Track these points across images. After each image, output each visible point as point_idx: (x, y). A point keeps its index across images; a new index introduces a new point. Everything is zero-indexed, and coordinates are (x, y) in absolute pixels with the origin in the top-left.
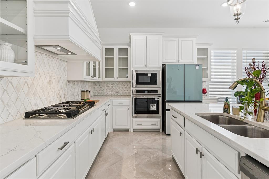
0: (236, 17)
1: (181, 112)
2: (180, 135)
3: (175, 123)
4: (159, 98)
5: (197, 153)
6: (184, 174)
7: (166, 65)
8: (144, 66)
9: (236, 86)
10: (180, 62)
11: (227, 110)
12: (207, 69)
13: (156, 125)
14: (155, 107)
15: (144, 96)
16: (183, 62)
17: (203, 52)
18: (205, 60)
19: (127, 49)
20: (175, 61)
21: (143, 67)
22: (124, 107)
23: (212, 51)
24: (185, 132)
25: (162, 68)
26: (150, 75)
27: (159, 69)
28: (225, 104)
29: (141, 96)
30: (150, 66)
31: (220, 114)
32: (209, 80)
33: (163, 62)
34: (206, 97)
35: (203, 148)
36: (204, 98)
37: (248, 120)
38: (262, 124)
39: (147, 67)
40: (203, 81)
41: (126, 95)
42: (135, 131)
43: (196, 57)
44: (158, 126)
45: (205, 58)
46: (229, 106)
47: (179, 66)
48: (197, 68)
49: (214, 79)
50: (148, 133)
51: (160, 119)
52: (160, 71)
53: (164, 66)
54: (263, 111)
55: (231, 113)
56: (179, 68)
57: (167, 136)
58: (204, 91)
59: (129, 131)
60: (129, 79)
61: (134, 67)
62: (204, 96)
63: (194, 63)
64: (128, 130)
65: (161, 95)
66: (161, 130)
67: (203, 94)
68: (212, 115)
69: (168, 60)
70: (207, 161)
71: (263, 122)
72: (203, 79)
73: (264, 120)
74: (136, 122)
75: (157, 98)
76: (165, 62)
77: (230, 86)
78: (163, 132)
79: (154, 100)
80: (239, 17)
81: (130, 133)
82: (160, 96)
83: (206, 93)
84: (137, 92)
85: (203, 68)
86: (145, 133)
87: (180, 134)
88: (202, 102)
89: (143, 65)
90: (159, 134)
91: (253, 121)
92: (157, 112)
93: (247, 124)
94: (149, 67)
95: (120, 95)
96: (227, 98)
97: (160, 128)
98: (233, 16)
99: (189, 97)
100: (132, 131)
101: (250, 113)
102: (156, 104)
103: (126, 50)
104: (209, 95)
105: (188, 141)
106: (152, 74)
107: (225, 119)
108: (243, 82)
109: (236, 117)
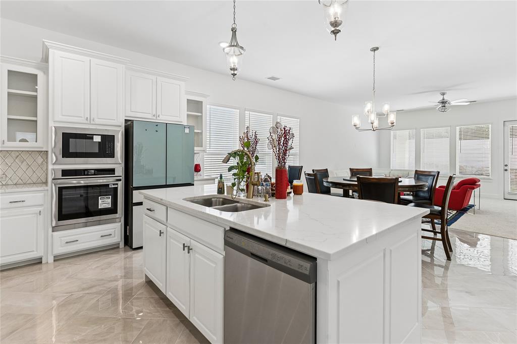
0: (233, 72)
1: (161, 199)
2: (160, 236)
3: (152, 219)
4: (117, 184)
5: (184, 250)
6: (166, 293)
7: (132, 121)
8: (83, 119)
9: (229, 159)
10: (158, 118)
11: (221, 190)
12: (202, 133)
13: (112, 236)
14: (109, 201)
15: (82, 182)
16: (164, 118)
17: (195, 106)
18: (199, 119)
19: (36, 76)
20: (150, 116)
21: (82, 122)
22: (26, 210)
23: (208, 106)
24: (168, 228)
25: (125, 126)
26: (97, 139)
27: (118, 129)
28: (219, 183)
29: (74, 182)
30: (97, 121)
31: (214, 196)
32: (204, 151)
33: (127, 115)
34: (200, 178)
35: (192, 240)
36: (197, 179)
37: (240, 198)
38: (251, 200)
39: (93, 123)
40: (195, 152)
41: (30, 181)
42: (57, 259)
43: (184, 112)
44: (116, 238)
45: (199, 116)
46: (223, 185)
47: (157, 125)
48: (187, 131)
49: (211, 150)
50: (94, 255)
51: (120, 224)
52: (119, 131)
53: (129, 123)
54: (252, 186)
55: (226, 194)
56: (157, 128)
57: (133, 252)
58: (197, 168)
59: (41, 262)
60: (40, 145)
61: (56, 119)
62: (197, 176)
63: (182, 122)
64: (38, 262)
65: (123, 178)
66: (122, 245)
67: (195, 173)
68: (204, 198)
69: (138, 113)
70: (196, 255)
71: (252, 198)
72: (196, 148)
73: (253, 195)
74: (63, 239)
75: (114, 184)
76: (131, 115)
77: (223, 158)
78: (127, 247)
79: (107, 187)
80: (235, 72)
81: (44, 267)
82: (120, 180)
83: (200, 171)
84: (66, 173)
85: (195, 131)
86: (85, 257)
87: (161, 233)
88: (193, 185)
89: (81, 117)
90: (118, 252)
91: (245, 198)
92: (113, 210)
93: (238, 202)
94: (97, 123)
95: (10, 182)
96: (221, 174)
97: (119, 240)
98: (229, 70)
99: (174, 178)
100: (51, 260)
101: (242, 190)
102: (110, 196)
103: (34, 77)
104: (204, 173)
105: (172, 240)
106: (103, 137)
107: (219, 201)
108: (234, 154)
109: (229, 197)
